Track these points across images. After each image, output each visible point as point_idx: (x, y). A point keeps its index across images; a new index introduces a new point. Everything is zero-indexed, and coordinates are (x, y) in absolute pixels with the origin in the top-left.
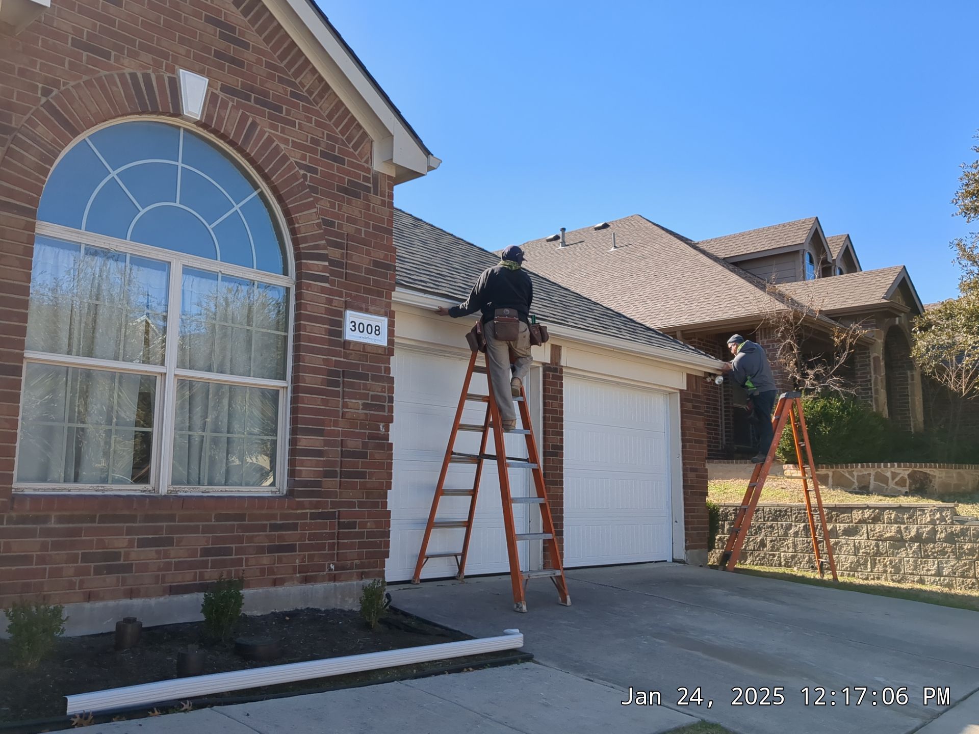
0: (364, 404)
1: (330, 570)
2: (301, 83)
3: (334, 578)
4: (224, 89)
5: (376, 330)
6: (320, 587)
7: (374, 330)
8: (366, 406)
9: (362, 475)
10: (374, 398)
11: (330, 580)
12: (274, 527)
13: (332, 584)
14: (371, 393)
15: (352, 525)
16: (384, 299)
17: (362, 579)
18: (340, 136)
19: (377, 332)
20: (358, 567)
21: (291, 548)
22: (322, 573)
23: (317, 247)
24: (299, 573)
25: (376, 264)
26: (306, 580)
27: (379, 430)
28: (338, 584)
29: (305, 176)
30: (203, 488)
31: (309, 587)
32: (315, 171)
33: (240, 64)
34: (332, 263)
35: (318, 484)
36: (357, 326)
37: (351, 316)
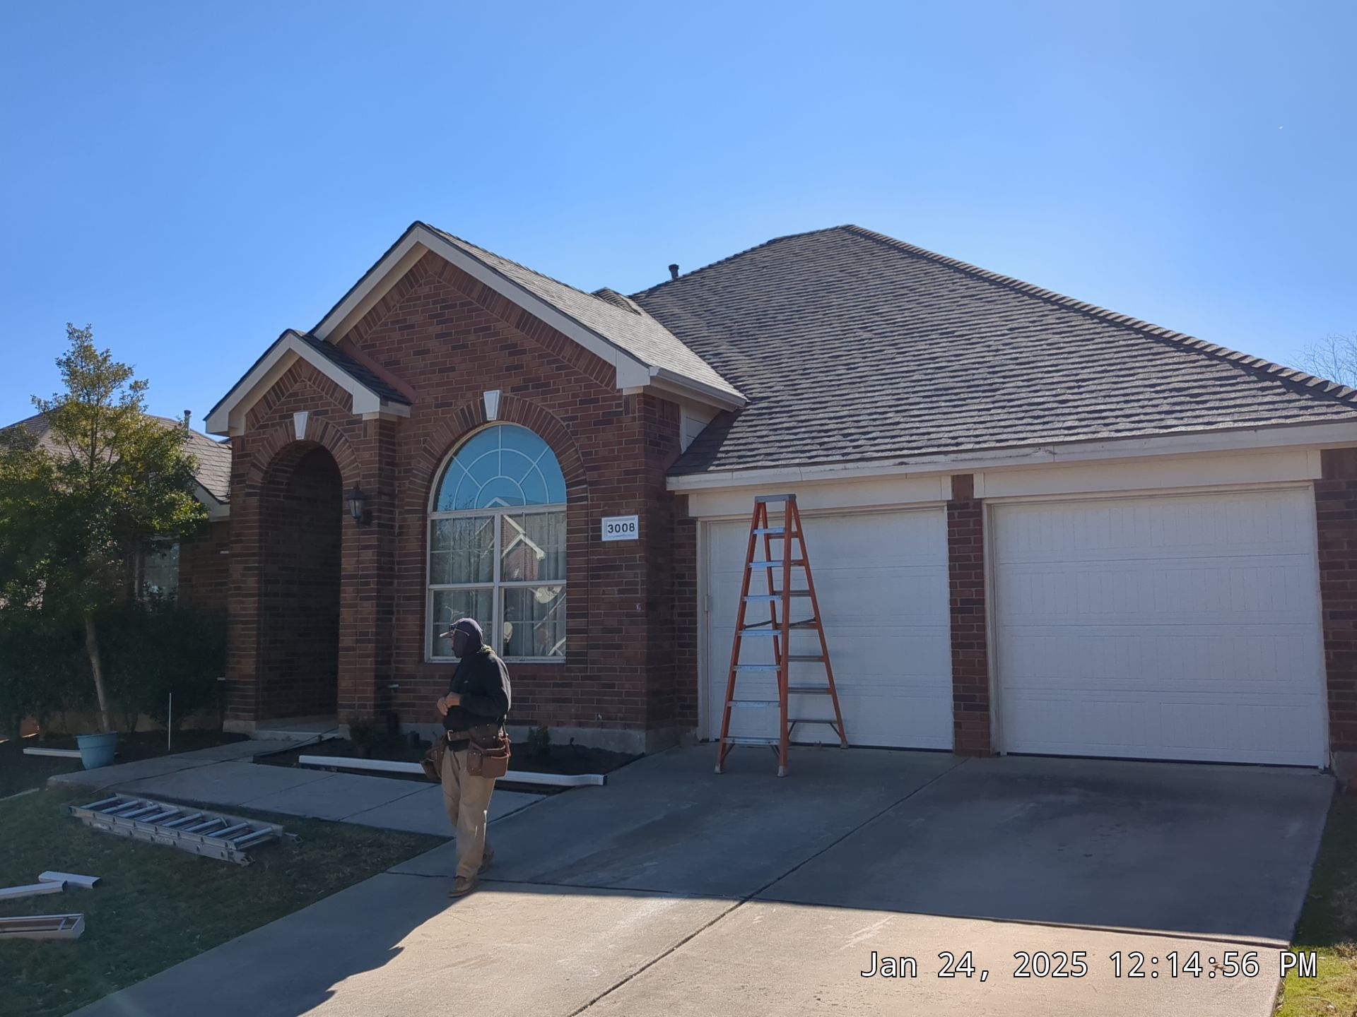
0: (619, 590)
1: (599, 719)
2: (563, 357)
3: (602, 726)
4: (513, 390)
5: (631, 527)
6: (588, 731)
7: (629, 527)
8: (620, 592)
9: (618, 647)
10: (627, 583)
11: (598, 727)
12: (556, 685)
13: (599, 729)
14: (625, 580)
15: (613, 686)
16: (637, 500)
17: (625, 729)
18: (595, 381)
19: (632, 529)
20: (621, 719)
21: (569, 700)
22: (592, 721)
23: (577, 476)
24: (575, 719)
25: (626, 473)
26: (580, 725)
27: (636, 609)
28: (603, 730)
29: (568, 426)
30: (521, 658)
31: (581, 729)
32: (576, 418)
33: (521, 367)
34: (591, 483)
35: (585, 654)
36: (614, 528)
37: (606, 522)
